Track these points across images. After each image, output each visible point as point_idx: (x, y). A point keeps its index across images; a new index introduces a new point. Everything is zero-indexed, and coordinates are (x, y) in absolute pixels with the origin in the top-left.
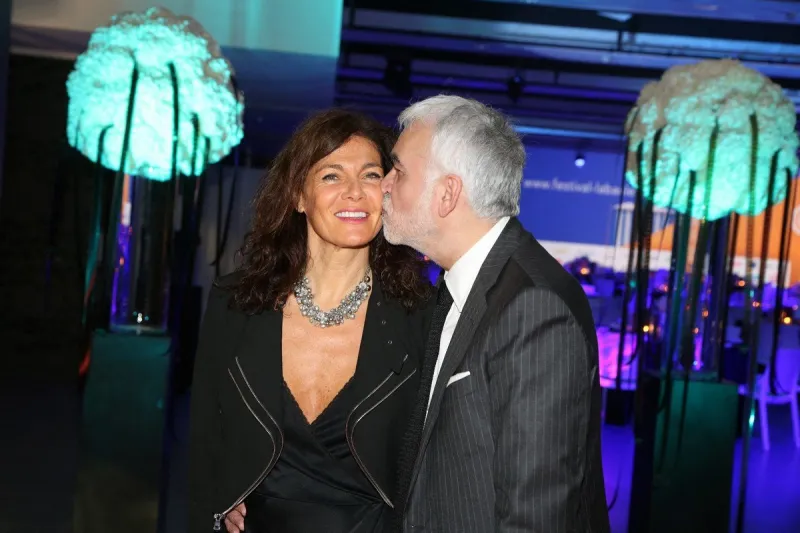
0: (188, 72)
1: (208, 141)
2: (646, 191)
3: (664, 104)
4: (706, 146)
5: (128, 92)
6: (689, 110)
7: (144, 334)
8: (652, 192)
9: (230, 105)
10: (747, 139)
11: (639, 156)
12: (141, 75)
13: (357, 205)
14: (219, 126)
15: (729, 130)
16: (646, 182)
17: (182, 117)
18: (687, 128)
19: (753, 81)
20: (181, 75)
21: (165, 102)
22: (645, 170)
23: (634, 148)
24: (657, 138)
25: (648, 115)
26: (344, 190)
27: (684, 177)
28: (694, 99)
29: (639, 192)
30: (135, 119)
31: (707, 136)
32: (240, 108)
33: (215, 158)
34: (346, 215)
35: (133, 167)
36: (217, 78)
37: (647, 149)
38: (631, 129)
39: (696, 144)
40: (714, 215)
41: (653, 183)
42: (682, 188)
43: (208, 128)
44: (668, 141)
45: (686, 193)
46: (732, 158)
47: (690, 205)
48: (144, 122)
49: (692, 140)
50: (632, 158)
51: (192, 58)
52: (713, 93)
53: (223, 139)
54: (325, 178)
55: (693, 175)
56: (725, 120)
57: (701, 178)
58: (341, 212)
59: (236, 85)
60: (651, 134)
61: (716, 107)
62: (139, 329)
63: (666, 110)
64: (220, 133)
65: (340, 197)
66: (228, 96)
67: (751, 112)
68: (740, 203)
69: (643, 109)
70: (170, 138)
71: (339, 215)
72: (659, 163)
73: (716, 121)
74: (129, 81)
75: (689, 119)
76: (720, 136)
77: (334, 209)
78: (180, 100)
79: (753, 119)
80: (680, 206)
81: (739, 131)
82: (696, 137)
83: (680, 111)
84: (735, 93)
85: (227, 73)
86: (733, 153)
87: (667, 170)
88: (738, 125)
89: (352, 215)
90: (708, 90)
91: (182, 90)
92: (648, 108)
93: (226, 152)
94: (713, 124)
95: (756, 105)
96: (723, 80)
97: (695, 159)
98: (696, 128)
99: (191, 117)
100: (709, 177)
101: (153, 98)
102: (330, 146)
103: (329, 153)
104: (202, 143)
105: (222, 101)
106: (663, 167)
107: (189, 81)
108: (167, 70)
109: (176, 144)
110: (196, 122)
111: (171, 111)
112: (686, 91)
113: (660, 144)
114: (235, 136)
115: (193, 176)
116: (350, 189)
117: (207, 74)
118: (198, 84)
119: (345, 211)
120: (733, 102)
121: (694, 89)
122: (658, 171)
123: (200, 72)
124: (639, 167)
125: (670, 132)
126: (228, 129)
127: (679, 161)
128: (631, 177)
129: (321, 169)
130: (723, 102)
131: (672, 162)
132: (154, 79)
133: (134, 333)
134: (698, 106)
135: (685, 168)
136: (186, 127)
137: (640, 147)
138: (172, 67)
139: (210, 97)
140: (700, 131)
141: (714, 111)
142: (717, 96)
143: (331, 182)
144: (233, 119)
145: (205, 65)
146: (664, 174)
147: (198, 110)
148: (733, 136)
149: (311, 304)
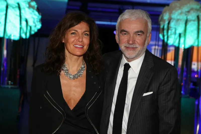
0: (24, 5)
1: (31, 27)
2: (166, 40)
3: (171, 13)
4: (184, 25)
5: (5, 12)
6: (178, 15)
7: (11, 88)
8: (168, 40)
9: (37, 16)
10: (196, 23)
11: (163, 29)
12: (9, 7)
13: (80, 43)
14: (34, 23)
15: (191, 20)
16: (166, 37)
17: (22, 20)
18: (178, 20)
19: (198, 5)
20: (22, 7)
21: (17, 15)
22: (165, 33)
23: (162, 27)
24: (169, 23)
25: (166, 17)
26: (77, 38)
27: (177, 35)
28: (180, 11)
29: (163, 41)
30: (8, 21)
31: (184, 22)
32: (40, 17)
33: (33, 33)
34: (77, 46)
35: (7, 36)
36: (33, 7)
37: (166, 27)
38: (161, 21)
39: (181, 25)
40: (187, 46)
41: (168, 37)
42: (176, 39)
43: (31, 23)
44: (172, 24)
45: (178, 40)
46: (192, 29)
47: (179, 44)
48: (10, 22)
49: (179, 24)
50: (161, 30)
51: (25, 1)
52: (185, 9)
53: (35, 26)
54: (71, 34)
55: (180, 35)
56: (190, 17)
57: (182, 35)
58: (75, 45)
59: (38, 10)
60: (167, 22)
61: (187, 13)
62: (9, 87)
63: (172, 15)
64: (34, 25)
65: (75, 41)
66: (36, 13)
67: (197, 15)
68: (194, 43)
69: (164, 14)
70: (19, 26)
71: (75, 46)
72: (170, 31)
73: (187, 18)
74: (5, 9)
75: (178, 17)
76: (188, 22)
77: (74, 44)
78: (22, 14)
79: (198, 17)
80: (176, 44)
81: (194, 21)
82: (181, 23)
83: (175, 15)
84: (192, 9)
85: (36, 6)
86: (192, 27)
87: (172, 33)
88: (193, 19)
89: (78, 46)
90: (184, 8)
91: (22, 11)
92: (166, 14)
93: (36, 31)
94: (186, 19)
95: (199, 12)
96: (188, 5)
97: (180, 29)
98: (181, 20)
99: (25, 20)
100: (185, 35)
101: (13, 14)
102: (75, 24)
103: (74, 26)
104: (29, 28)
105: (35, 15)
106: (171, 32)
107: (24, 9)
108: (17, 5)
109: (21, 28)
110: (27, 21)
111: (19, 18)
112: (177, 8)
113: (170, 26)
114: (39, 26)
115: (26, 39)
116: (79, 38)
117: (30, 6)
118: (27, 9)
119: (77, 45)
120: (192, 12)
121: (180, 8)
122: (169, 34)
123: (28, 6)
124: (163, 33)
125: (173, 21)
126: (37, 23)
127: (175, 30)
128: (161, 36)
129: (71, 31)
130: (188, 12)
131: (173, 31)
132: (13, 8)
133: (8, 88)
134: (181, 13)
135: (178, 32)
136: (24, 23)
137: (164, 27)
138: (18, 4)
139: (31, 13)
140: (182, 21)
141: (186, 15)
142: (187, 10)
143: (73, 35)
144: (38, 20)
145: (29, 3)
146: (171, 34)
147: (27, 18)
148: (192, 22)
149: (68, 72)
